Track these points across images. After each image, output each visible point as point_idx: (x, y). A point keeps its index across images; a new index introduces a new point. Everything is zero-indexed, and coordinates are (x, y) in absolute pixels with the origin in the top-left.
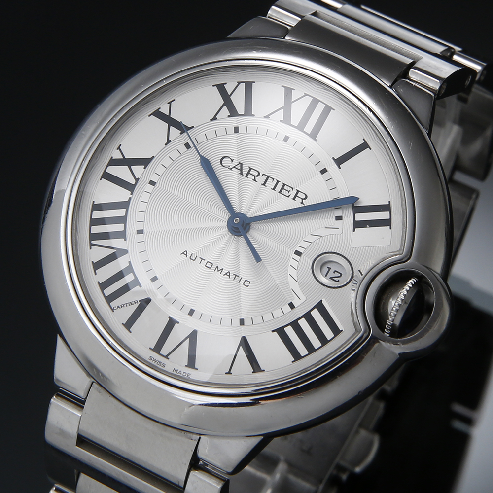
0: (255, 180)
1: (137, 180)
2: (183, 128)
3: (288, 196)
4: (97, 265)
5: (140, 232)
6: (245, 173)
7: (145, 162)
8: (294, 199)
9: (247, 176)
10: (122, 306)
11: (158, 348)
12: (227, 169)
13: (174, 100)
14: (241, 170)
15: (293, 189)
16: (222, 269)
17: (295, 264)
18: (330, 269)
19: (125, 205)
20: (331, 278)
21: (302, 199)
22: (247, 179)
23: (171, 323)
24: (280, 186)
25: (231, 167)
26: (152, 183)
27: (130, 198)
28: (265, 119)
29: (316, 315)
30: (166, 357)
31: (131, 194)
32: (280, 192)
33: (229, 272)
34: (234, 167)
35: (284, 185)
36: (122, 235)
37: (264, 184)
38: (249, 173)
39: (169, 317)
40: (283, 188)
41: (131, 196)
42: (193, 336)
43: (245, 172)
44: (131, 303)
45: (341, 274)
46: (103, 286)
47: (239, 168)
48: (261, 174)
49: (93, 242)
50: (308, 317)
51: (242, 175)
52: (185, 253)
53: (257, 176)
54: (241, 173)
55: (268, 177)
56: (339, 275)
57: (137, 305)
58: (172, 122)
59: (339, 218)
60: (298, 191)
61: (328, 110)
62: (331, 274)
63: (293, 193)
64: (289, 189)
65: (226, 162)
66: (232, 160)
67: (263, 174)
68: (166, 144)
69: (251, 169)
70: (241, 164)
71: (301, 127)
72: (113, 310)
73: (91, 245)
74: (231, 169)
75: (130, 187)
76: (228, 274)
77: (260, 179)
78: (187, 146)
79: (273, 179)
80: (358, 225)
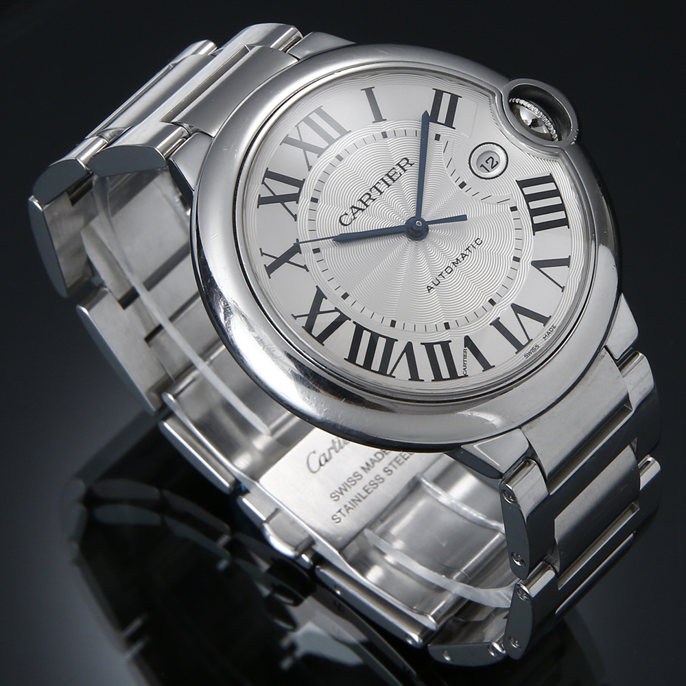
0: (374, 200)
1: (336, 310)
2: (296, 249)
3: (401, 175)
4: (414, 376)
5: (393, 324)
6: (363, 207)
7: (320, 296)
8: (405, 171)
9: (367, 206)
10: (465, 365)
11: (519, 347)
12: (353, 222)
13: (261, 249)
14: (359, 209)
15: (394, 168)
16: (457, 259)
17: (472, 192)
18: (482, 166)
19: (359, 330)
20: (492, 168)
21: (407, 163)
22: (370, 207)
23: (497, 324)
24: (387, 179)
25: (353, 217)
26: (345, 296)
27: (354, 322)
28: (312, 170)
29: (529, 190)
30: (530, 341)
31: (350, 320)
32: (394, 181)
33: (462, 254)
34: (354, 214)
35: (387, 175)
36: (390, 342)
37: (381, 193)
38: (364, 203)
39: (491, 324)
40: (391, 177)
41: (352, 321)
42: (517, 309)
43: (361, 206)
44: (465, 356)
45: (491, 157)
46: (438, 377)
47: (356, 210)
48: (370, 192)
49: (388, 373)
50: (529, 198)
51: (364, 210)
52: (429, 289)
53: (370, 196)
54: (363, 210)
55: (375, 187)
56: (491, 159)
57: (468, 351)
58: (285, 258)
59: (438, 137)
60: (398, 164)
61: (319, 111)
62: (488, 166)
63: (399, 170)
64: (393, 172)
65: (345, 220)
66: (346, 214)
67: (370, 190)
68: (308, 271)
69: (360, 200)
70: (353, 207)
71: (331, 141)
72: (466, 376)
73: (390, 375)
74: (355, 218)
75: (342, 319)
76: (464, 256)
77: (375, 194)
78: (316, 251)
79: (378, 183)
80: (449, 123)
